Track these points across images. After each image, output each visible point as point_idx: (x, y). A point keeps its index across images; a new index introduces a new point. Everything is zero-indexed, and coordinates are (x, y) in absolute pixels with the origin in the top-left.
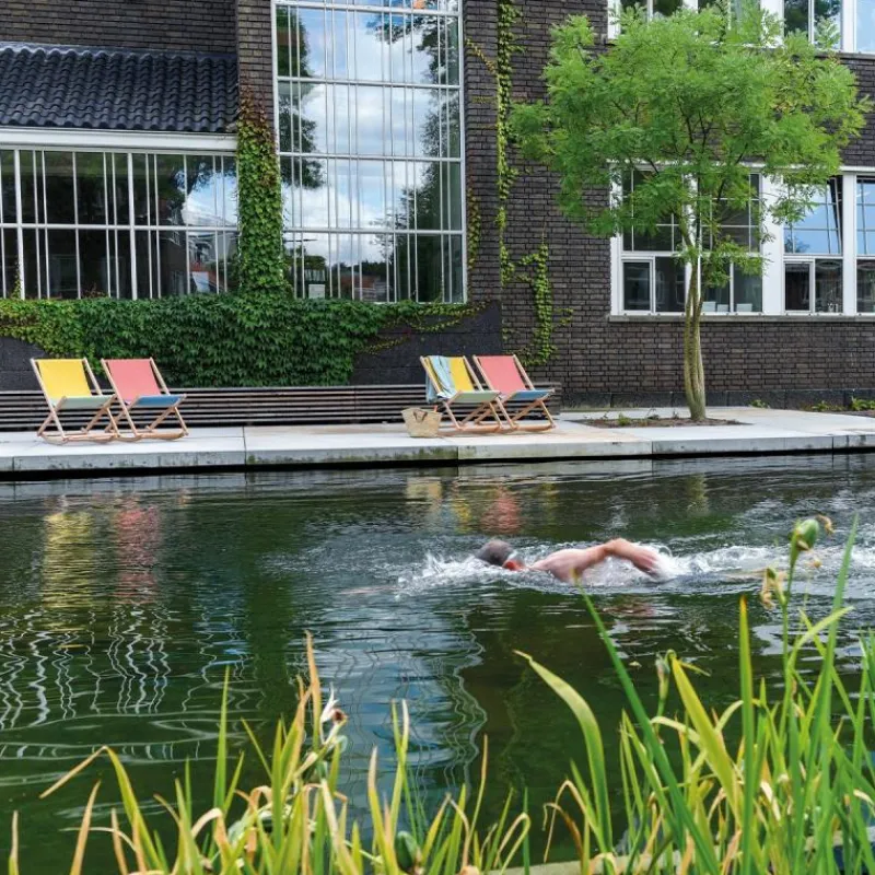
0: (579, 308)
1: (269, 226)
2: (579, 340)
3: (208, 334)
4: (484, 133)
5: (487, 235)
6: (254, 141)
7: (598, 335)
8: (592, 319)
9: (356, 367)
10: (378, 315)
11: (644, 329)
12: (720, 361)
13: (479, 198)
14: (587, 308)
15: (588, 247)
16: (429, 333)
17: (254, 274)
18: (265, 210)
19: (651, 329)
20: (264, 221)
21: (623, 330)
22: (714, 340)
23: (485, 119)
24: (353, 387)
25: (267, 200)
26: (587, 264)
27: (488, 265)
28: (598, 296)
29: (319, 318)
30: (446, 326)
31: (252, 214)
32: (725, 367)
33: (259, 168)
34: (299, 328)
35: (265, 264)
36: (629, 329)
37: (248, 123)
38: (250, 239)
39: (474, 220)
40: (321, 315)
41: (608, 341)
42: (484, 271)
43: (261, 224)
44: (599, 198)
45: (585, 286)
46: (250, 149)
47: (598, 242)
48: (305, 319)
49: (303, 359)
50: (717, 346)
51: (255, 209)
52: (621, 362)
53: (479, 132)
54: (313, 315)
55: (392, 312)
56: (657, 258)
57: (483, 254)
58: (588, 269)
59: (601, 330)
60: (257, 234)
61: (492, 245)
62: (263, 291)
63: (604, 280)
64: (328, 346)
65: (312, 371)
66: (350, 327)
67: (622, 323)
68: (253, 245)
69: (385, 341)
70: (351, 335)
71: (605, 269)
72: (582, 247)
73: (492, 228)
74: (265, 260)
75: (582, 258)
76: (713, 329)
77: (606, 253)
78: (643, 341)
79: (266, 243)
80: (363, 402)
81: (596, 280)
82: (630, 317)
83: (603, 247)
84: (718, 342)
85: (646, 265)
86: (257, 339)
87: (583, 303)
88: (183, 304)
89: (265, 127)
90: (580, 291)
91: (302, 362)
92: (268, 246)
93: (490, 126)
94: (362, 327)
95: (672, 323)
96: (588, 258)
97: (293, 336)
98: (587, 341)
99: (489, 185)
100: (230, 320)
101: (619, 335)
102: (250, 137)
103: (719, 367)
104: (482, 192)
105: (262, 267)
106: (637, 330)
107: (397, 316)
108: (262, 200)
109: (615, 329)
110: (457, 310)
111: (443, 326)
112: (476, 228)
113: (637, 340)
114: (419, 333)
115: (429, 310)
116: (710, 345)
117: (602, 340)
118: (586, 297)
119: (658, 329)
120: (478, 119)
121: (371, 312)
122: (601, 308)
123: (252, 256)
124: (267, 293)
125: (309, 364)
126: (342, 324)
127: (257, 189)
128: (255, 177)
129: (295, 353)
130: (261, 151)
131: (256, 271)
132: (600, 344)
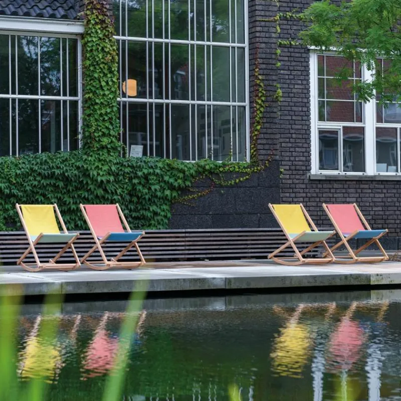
0: (287, 167)
1: (111, 96)
2: (288, 195)
3: (66, 186)
4: (267, 24)
5: (269, 107)
6: (99, 26)
7: (302, 191)
8: (297, 177)
9: (173, 215)
10: (192, 171)
11: (336, 186)
12: (392, 212)
13: (264, 77)
14: (293, 168)
15: (294, 118)
16: (226, 187)
17: (99, 136)
18: (107, 83)
19: (340, 186)
20: (107, 93)
21: (320, 186)
22: (387, 195)
23: (267, 13)
24: (184, 230)
25: (109, 75)
26: (293, 131)
27: (269, 131)
28: (302, 158)
29: (150, 174)
30: (240, 181)
31: (98, 86)
32: (395, 217)
33: (103, 49)
34: (135, 181)
35: (107, 128)
36: (325, 186)
37: (94, 11)
38: (96, 107)
39: (260, 95)
40: (151, 171)
41: (309, 195)
42: (267, 136)
43: (104, 95)
44: (302, 78)
45: (292, 150)
46: (97, 32)
47: (302, 113)
48: (140, 174)
49: (137, 208)
50: (389, 200)
51: (100, 82)
52: (319, 213)
53: (263, 24)
54: (146, 171)
55: (200, 169)
56: (344, 127)
57: (267, 123)
58: (294, 136)
59: (304, 186)
60: (102, 103)
61: (272, 115)
62: (105, 151)
63: (305, 145)
64: (156, 196)
65: (144, 218)
66: (172, 180)
67: (320, 180)
68: (99, 112)
69: (193, 193)
70: (172, 188)
71: (306, 136)
72: (289, 118)
73: (273, 101)
74: (107, 125)
75: (289, 126)
76: (387, 186)
77: (307, 123)
78: (335, 195)
79: (109, 110)
80: (191, 243)
81: (301, 145)
82: (326, 176)
83: (305, 118)
84: (390, 197)
85: (335, 133)
86: (105, 190)
87: (290, 163)
88: (46, 161)
89: (107, 16)
90: (288, 154)
91: (136, 210)
92: (109, 113)
93: (272, 19)
94: (180, 181)
95: (357, 181)
96: (294, 126)
97: (130, 188)
98: (293, 195)
99: (270, 67)
100: (84, 175)
101: (317, 190)
102: (96, 23)
103: (391, 217)
104: (265, 72)
105: (104, 130)
106: (330, 186)
107: (204, 172)
108: (105, 75)
109: (314, 186)
110: (247, 168)
111: (237, 181)
112: (262, 101)
113: (331, 195)
114: (221, 186)
115: (227, 168)
116: (385, 200)
117: (304, 195)
118: (292, 159)
119: (346, 186)
120: (263, 13)
121: (186, 169)
122: (304, 168)
123: (96, 120)
124: (109, 152)
125: (141, 212)
126: (166, 178)
127: (102, 66)
128: (100, 56)
129: (131, 202)
130: (104, 35)
131: (100, 133)
132: (303, 198)
